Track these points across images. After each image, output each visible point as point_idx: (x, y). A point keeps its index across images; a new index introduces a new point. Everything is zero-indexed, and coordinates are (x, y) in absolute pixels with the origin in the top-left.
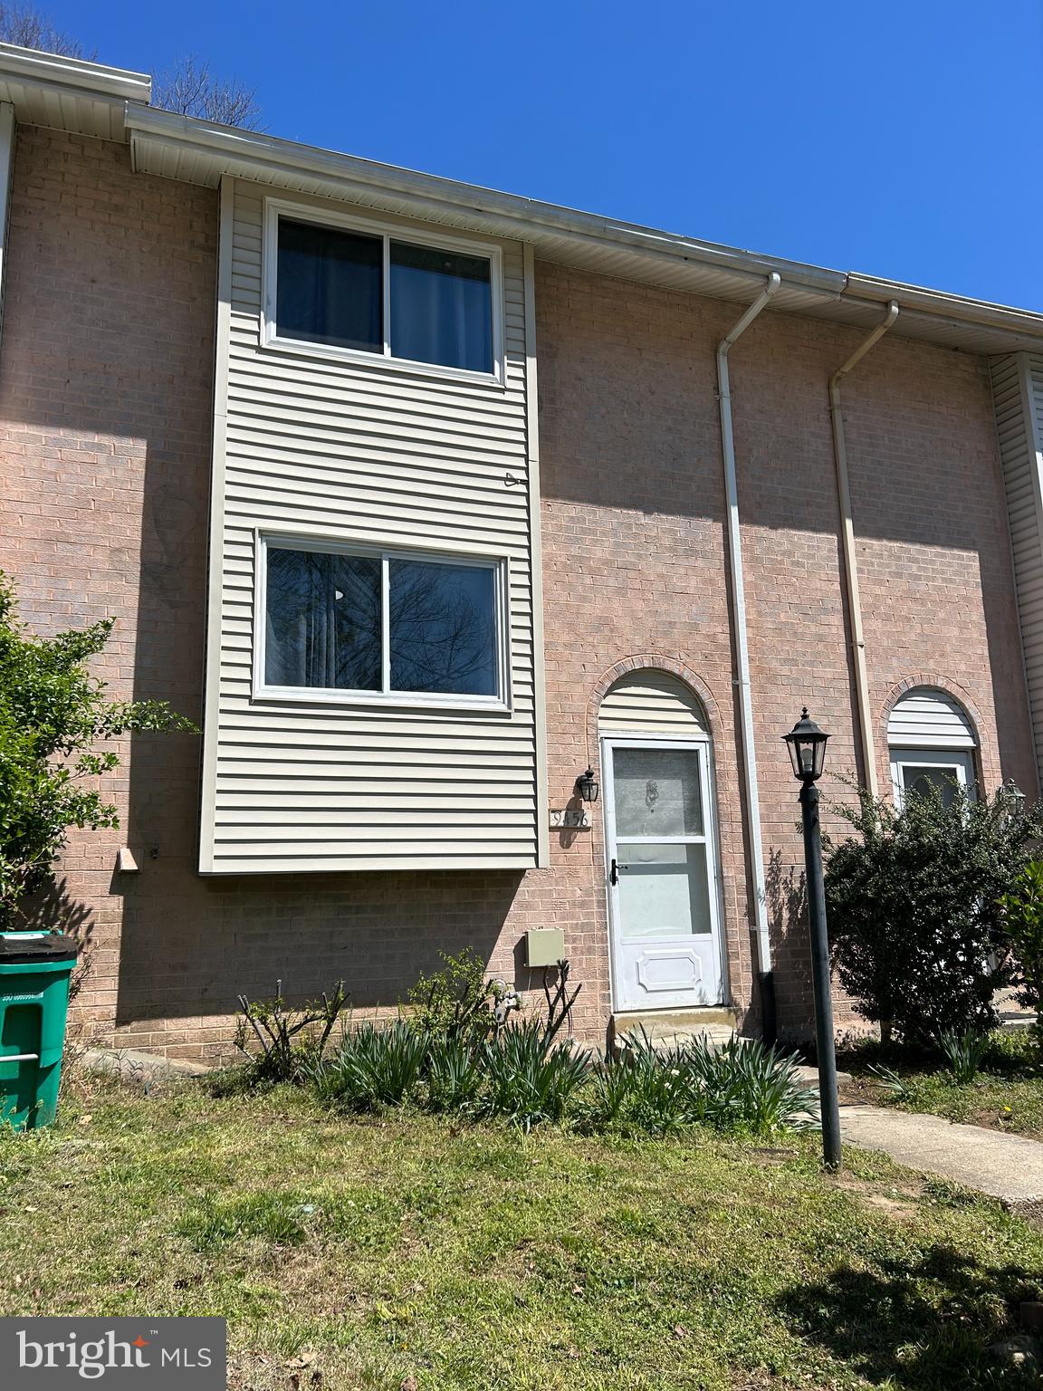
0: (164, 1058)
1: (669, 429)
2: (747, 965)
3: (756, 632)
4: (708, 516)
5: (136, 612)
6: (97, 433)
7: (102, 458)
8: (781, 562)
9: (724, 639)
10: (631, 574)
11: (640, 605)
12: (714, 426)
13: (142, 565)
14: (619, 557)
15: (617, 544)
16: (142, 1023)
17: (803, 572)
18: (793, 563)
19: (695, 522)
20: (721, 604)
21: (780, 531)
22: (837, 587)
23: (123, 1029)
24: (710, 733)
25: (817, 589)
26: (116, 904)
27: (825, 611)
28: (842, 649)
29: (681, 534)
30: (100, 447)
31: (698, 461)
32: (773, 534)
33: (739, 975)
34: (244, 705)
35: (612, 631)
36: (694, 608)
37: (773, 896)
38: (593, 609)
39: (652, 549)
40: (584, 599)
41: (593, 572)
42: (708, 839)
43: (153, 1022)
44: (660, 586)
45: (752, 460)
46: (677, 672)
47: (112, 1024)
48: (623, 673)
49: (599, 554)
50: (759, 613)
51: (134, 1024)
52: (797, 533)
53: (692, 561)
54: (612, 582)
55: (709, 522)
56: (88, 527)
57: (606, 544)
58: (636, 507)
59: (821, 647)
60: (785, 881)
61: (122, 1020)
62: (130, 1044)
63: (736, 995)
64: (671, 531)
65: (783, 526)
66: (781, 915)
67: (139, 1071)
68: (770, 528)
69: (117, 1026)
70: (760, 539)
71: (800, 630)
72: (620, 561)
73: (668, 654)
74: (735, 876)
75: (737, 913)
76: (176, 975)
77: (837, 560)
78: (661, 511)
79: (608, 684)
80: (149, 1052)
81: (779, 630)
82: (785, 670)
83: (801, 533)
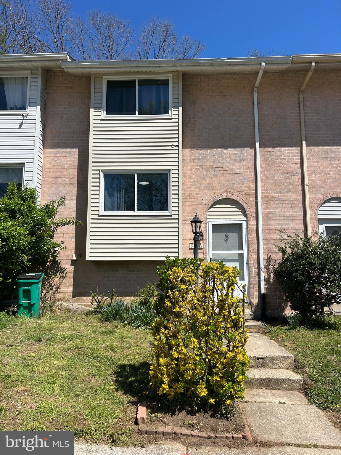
0: (84, 306)
1: (235, 120)
2: (257, 291)
3: (265, 184)
4: (248, 147)
5: (76, 194)
6: (66, 148)
7: (68, 155)
8: (276, 159)
9: (253, 187)
10: (220, 169)
11: (222, 179)
12: (252, 116)
13: (77, 182)
14: (215, 164)
15: (215, 160)
16: (78, 298)
17: (285, 162)
18: (281, 159)
19: (243, 149)
20: (253, 176)
21: (276, 149)
22: (299, 165)
23: (74, 298)
24: (247, 218)
25: (290, 167)
26: (72, 268)
27: (293, 174)
28: (300, 187)
29: (238, 154)
30: (67, 152)
31: (246, 129)
32: (273, 150)
33: (253, 294)
34: (97, 217)
35: (212, 188)
36: (242, 178)
37: (268, 270)
38: (206, 181)
39: (228, 160)
40: (203, 179)
41: (206, 170)
42: (244, 251)
43: (81, 297)
44: (229, 172)
45: (266, 126)
46: (235, 199)
47: (71, 297)
48: (216, 201)
49: (208, 164)
50: (267, 177)
51: (76, 298)
52: (283, 148)
53: (242, 163)
54: (213, 172)
55: (249, 149)
56: (64, 173)
57: (211, 160)
58: (221, 147)
59: (291, 187)
60: (273, 265)
61: (74, 296)
62: (76, 302)
63: (252, 300)
64: (234, 154)
65: (277, 147)
66: (270, 276)
67: (78, 309)
68: (272, 148)
69: (73, 298)
70: (268, 152)
71: (283, 181)
72: (216, 165)
73: (232, 193)
74: (254, 263)
75: (254, 275)
76: (86, 286)
77: (299, 156)
78: (231, 147)
79: (211, 204)
80: (80, 305)
81: (274, 182)
82: (276, 196)
83: (285, 148)
